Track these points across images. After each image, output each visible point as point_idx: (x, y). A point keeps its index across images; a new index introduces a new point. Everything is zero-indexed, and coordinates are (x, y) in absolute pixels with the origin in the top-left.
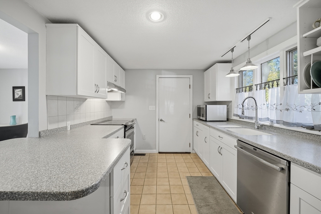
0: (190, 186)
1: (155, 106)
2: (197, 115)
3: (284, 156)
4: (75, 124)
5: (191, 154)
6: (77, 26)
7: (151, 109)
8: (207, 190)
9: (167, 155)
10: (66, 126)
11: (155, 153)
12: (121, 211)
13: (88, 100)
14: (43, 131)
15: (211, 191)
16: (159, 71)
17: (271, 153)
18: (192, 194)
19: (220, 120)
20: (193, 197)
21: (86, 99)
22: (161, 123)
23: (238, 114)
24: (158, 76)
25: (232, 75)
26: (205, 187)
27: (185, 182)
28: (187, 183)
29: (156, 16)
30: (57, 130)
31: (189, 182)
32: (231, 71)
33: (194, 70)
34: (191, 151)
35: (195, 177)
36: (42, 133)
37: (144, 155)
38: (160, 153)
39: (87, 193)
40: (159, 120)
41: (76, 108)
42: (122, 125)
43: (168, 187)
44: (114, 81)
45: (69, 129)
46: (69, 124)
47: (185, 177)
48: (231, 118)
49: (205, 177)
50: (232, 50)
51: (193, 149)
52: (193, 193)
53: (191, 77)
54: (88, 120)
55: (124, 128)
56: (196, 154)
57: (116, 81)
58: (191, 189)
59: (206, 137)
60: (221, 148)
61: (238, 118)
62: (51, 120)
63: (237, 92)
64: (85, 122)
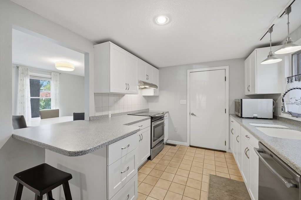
0: (210, 185)
1: (186, 100)
2: (234, 110)
3: (297, 168)
4: (115, 113)
5: (226, 153)
6: (110, 43)
7: (182, 103)
8: (229, 194)
9: (198, 149)
10: (108, 114)
11: (186, 146)
12: (122, 181)
13: (126, 95)
14: (92, 117)
15: (233, 197)
16: (190, 66)
17: (285, 162)
18: (207, 193)
19: (262, 118)
20: (209, 196)
21: (124, 95)
22: (192, 117)
23: (289, 111)
24: (189, 71)
25: (271, 61)
26: (228, 190)
27: (206, 180)
28: (207, 181)
29: (162, 20)
30: (101, 116)
31: (211, 180)
32: (268, 56)
33: (230, 59)
34: (227, 150)
35: (221, 177)
36: (91, 118)
37: (174, 145)
38: (191, 146)
39: (78, 155)
40: (191, 114)
41: (116, 102)
42: (149, 116)
43: (186, 179)
44: (146, 79)
45: (110, 116)
46: (110, 113)
47: (208, 175)
48: (280, 116)
49: (232, 180)
50: (271, 30)
51: (229, 148)
52: (210, 192)
53: (227, 68)
54: (126, 111)
55: (150, 119)
56: (231, 155)
57: (147, 79)
58: (210, 188)
59: (238, 136)
60: (248, 150)
61: (290, 117)
62: (97, 109)
63: (288, 82)
64: (123, 112)
